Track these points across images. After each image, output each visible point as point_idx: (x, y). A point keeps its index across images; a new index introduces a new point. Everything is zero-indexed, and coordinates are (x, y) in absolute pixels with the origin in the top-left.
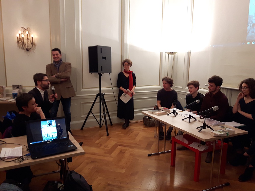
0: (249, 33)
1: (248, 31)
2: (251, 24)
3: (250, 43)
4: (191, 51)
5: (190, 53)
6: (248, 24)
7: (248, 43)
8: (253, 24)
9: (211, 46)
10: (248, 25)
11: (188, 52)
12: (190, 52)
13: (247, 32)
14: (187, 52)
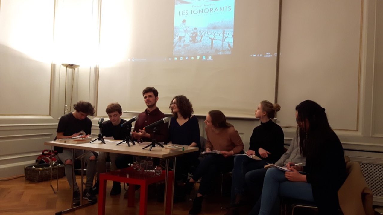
0: (176, 47)
1: (174, 44)
2: (177, 37)
3: (177, 58)
4: (99, 66)
5: (98, 69)
6: (174, 36)
7: (176, 59)
8: (180, 37)
9: (129, 60)
10: (174, 38)
11: (95, 67)
12: (97, 67)
13: (174, 46)
14: (93, 67)
